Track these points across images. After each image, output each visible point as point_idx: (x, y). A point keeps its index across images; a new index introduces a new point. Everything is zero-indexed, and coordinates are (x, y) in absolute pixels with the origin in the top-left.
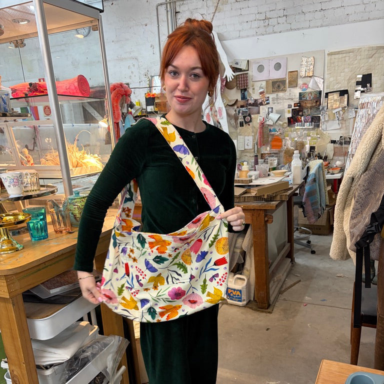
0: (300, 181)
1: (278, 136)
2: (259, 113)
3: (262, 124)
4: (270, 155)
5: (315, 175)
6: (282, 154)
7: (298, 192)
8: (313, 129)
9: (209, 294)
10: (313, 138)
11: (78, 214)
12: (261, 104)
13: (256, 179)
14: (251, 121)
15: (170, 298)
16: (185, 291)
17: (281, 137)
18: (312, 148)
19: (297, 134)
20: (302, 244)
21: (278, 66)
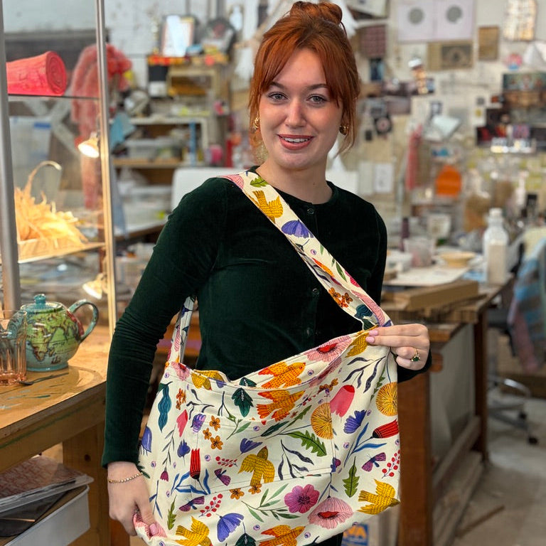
0: (502, 277)
1: (452, 166)
2: (408, 111)
3: (418, 141)
4: (433, 208)
5: (538, 262)
6: (462, 208)
7: (497, 300)
8: (533, 155)
9: (364, 496)
10: (533, 176)
11: (41, 346)
12: (415, 93)
13: (405, 270)
14: (390, 129)
15: (288, 508)
16: (318, 493)
17: (460, 169)
18: (531, 198)
19: (496, 162)
20: (507, 421)
21: (454, 14)
